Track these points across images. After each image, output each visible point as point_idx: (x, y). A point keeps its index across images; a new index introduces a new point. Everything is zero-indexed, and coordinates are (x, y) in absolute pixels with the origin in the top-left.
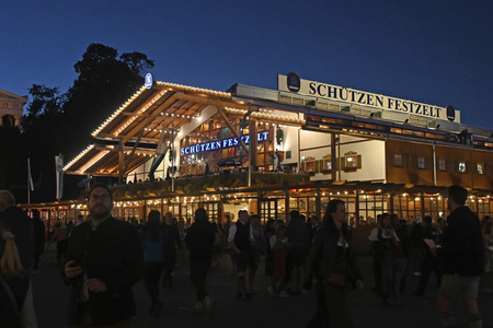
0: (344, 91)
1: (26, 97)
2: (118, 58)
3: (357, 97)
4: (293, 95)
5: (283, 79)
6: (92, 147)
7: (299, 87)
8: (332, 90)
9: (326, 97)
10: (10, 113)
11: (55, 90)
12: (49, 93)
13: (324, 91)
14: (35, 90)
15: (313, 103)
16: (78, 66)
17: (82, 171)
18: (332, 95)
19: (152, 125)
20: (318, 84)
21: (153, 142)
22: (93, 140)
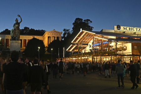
0: (134, 28)
1: (62, 32)
2: (83, 21)
3: (138, 30)
4: (118, 31)
5: (116, 27)
6: (71, 45)
7: (120, 28)
8: (130, 28)
9: (128, 30)
10: (58, 36)
11: (69, 30)
12: (68, 30)
13: (128, 29)
14: (64, 30)
15: (124, 32)
16: (73, 24)
17: (71, 51)
18: (130, 30)
19: (85, 40)
20: (126, 27)
21: (86, 43)
22: (72, 44)
